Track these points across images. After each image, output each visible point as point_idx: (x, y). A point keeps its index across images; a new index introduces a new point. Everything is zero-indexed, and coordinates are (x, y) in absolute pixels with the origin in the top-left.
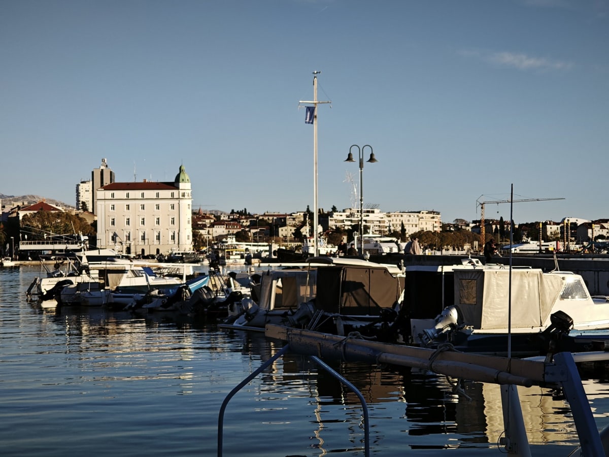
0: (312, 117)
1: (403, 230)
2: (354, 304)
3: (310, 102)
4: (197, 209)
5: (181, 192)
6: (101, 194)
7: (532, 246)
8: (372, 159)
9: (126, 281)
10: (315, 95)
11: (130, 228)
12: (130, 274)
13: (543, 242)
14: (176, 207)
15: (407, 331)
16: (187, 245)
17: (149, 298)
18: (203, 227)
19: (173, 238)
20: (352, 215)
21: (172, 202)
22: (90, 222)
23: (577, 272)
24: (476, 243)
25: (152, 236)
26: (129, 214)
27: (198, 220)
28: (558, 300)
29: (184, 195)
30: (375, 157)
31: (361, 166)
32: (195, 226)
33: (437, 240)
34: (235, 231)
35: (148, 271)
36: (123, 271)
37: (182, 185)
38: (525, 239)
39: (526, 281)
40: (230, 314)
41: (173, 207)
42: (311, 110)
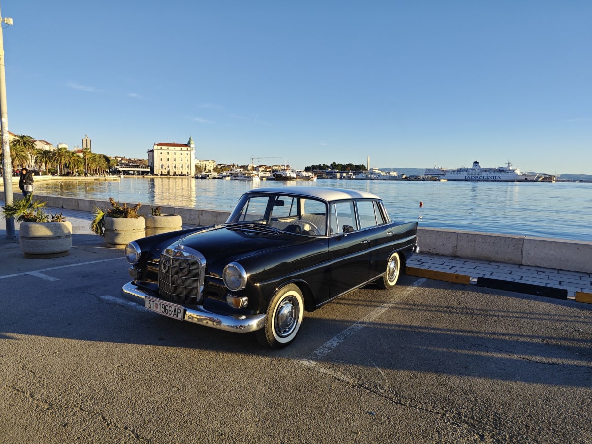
5: (191, 148)
6: (156, 147)
11: (169, 163)
19: (188, 167)
21: (188, 152)
25: (179, 166)
26: (169, 156)
41: (188, 154)
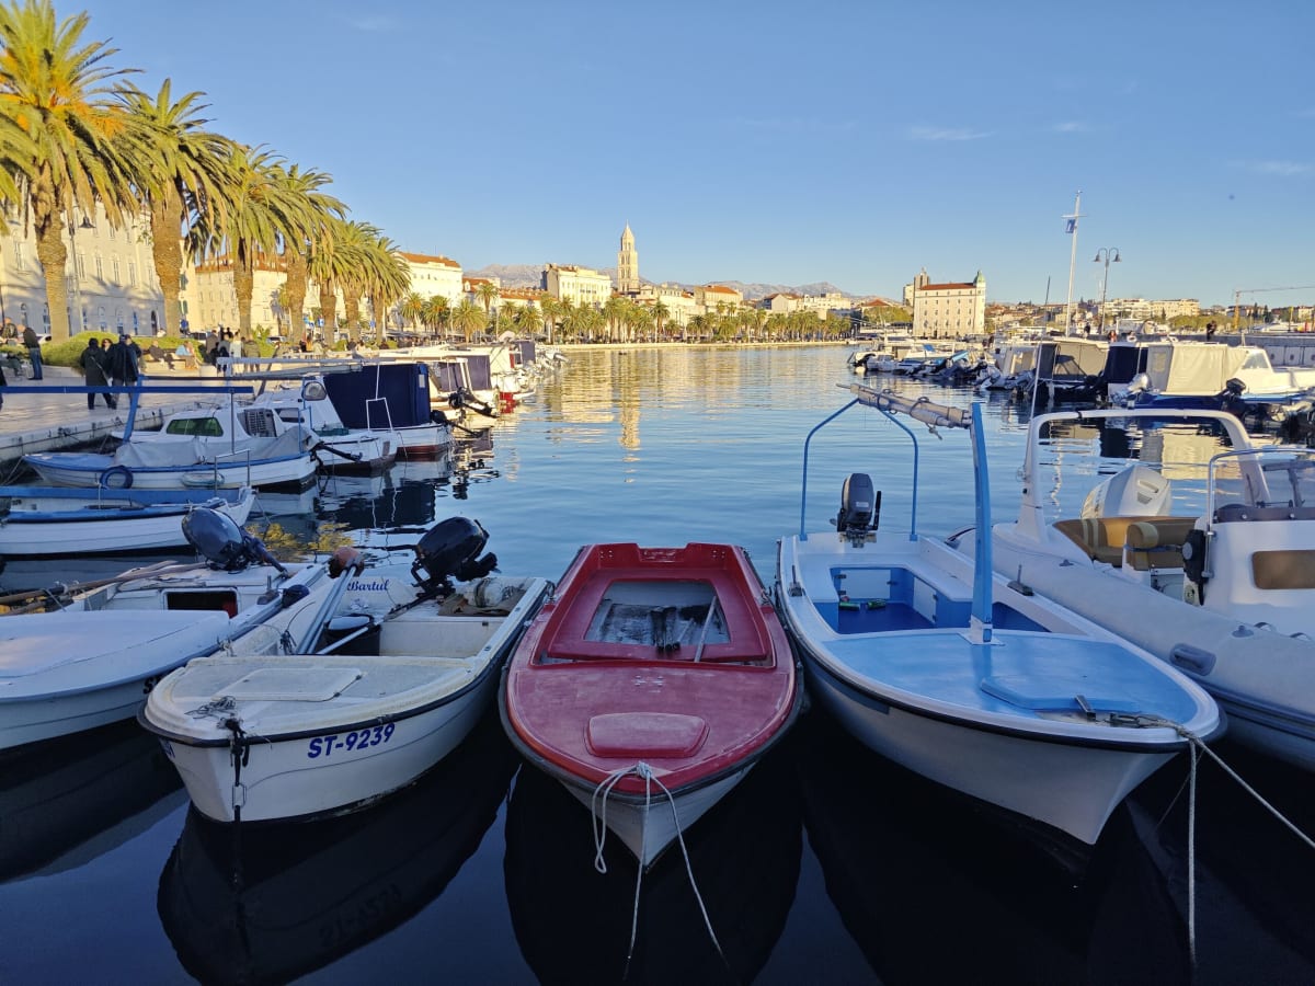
0: (1072, 228)
1: (1164, 315)
2: (1065, 373)
3: (1071, 216)
4: (991, 302)
5: (978, 290)
6: (918, 293)
7: (1281, 327)
8: (1117, 259)
9: (910, 355)
10: (1077, 210)
11: (938, 317)
12: (914, 349)
13: (1292, 324)
14: (973, 301)
15: (1104, 392)
16: (980, 329)
17: (922, 367)
18: (994, 315)
19: (970, 323)
20: (1119, 304)
21: (970, 297)
22: (910, 313)
23: (1262, 346)
24: (1229, 325)
25: (953, 323)
26: (938, 307)
27: (990, 311)
28: (1240, 369)
29: (980, 292)
30: (1120, 257)
31: (1107, 264)
32: (988, 314)
33: (1193, 323)
34: (1020, 318)
35: (928, 347)
36: (909, 348)
37: (978, 285)
38: (1276, 321)
39: (1211, 354)
40: (978, 378)
41: (971, 301)
42: (1072, 222)
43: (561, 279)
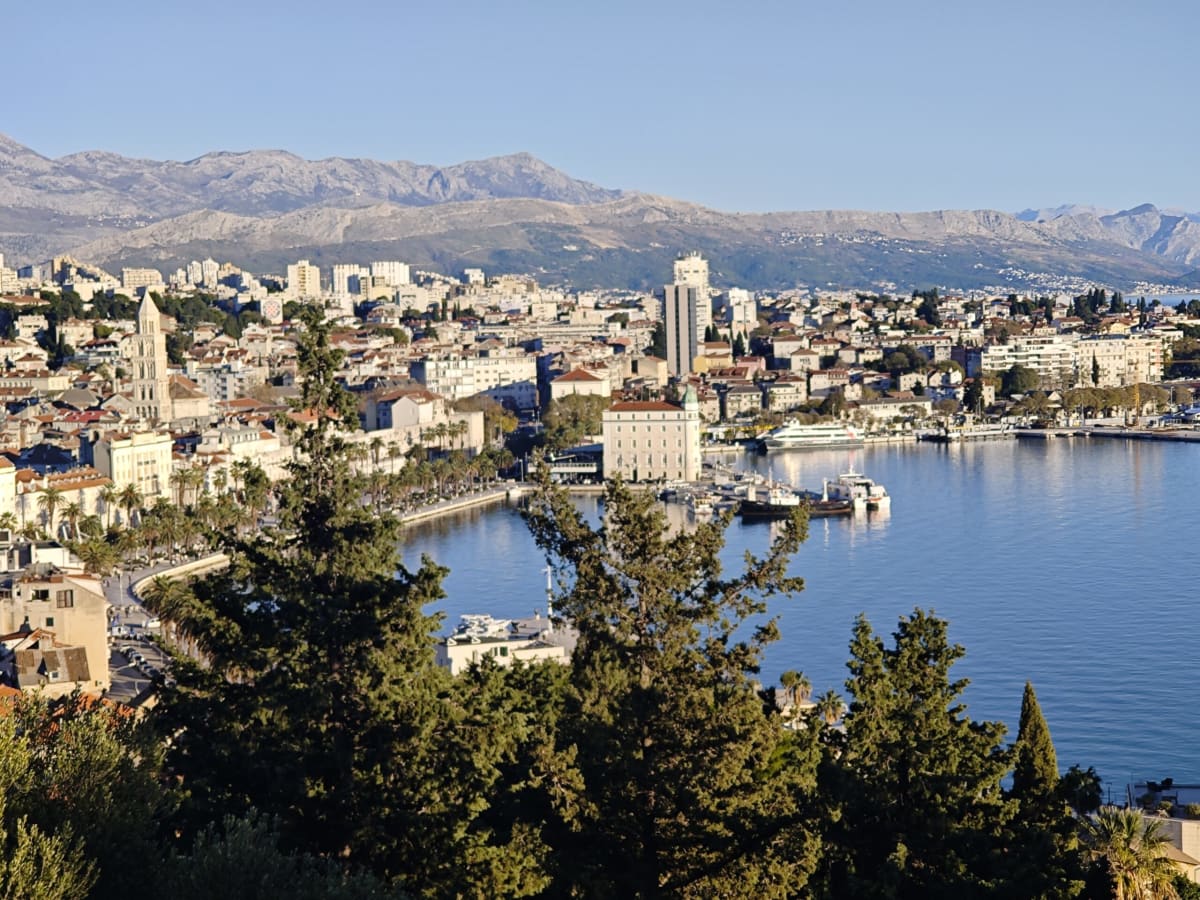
5: (687, 413)
6: (608, 416)
11: (637, 451)
14: (682, 429)
16: (694, 469)
19: (680, 460)
21: (678, 424)
25: (658, 459)
29: (690, 416)
37: (687, 406)
41: (679, 429)
43: (115, 454)
